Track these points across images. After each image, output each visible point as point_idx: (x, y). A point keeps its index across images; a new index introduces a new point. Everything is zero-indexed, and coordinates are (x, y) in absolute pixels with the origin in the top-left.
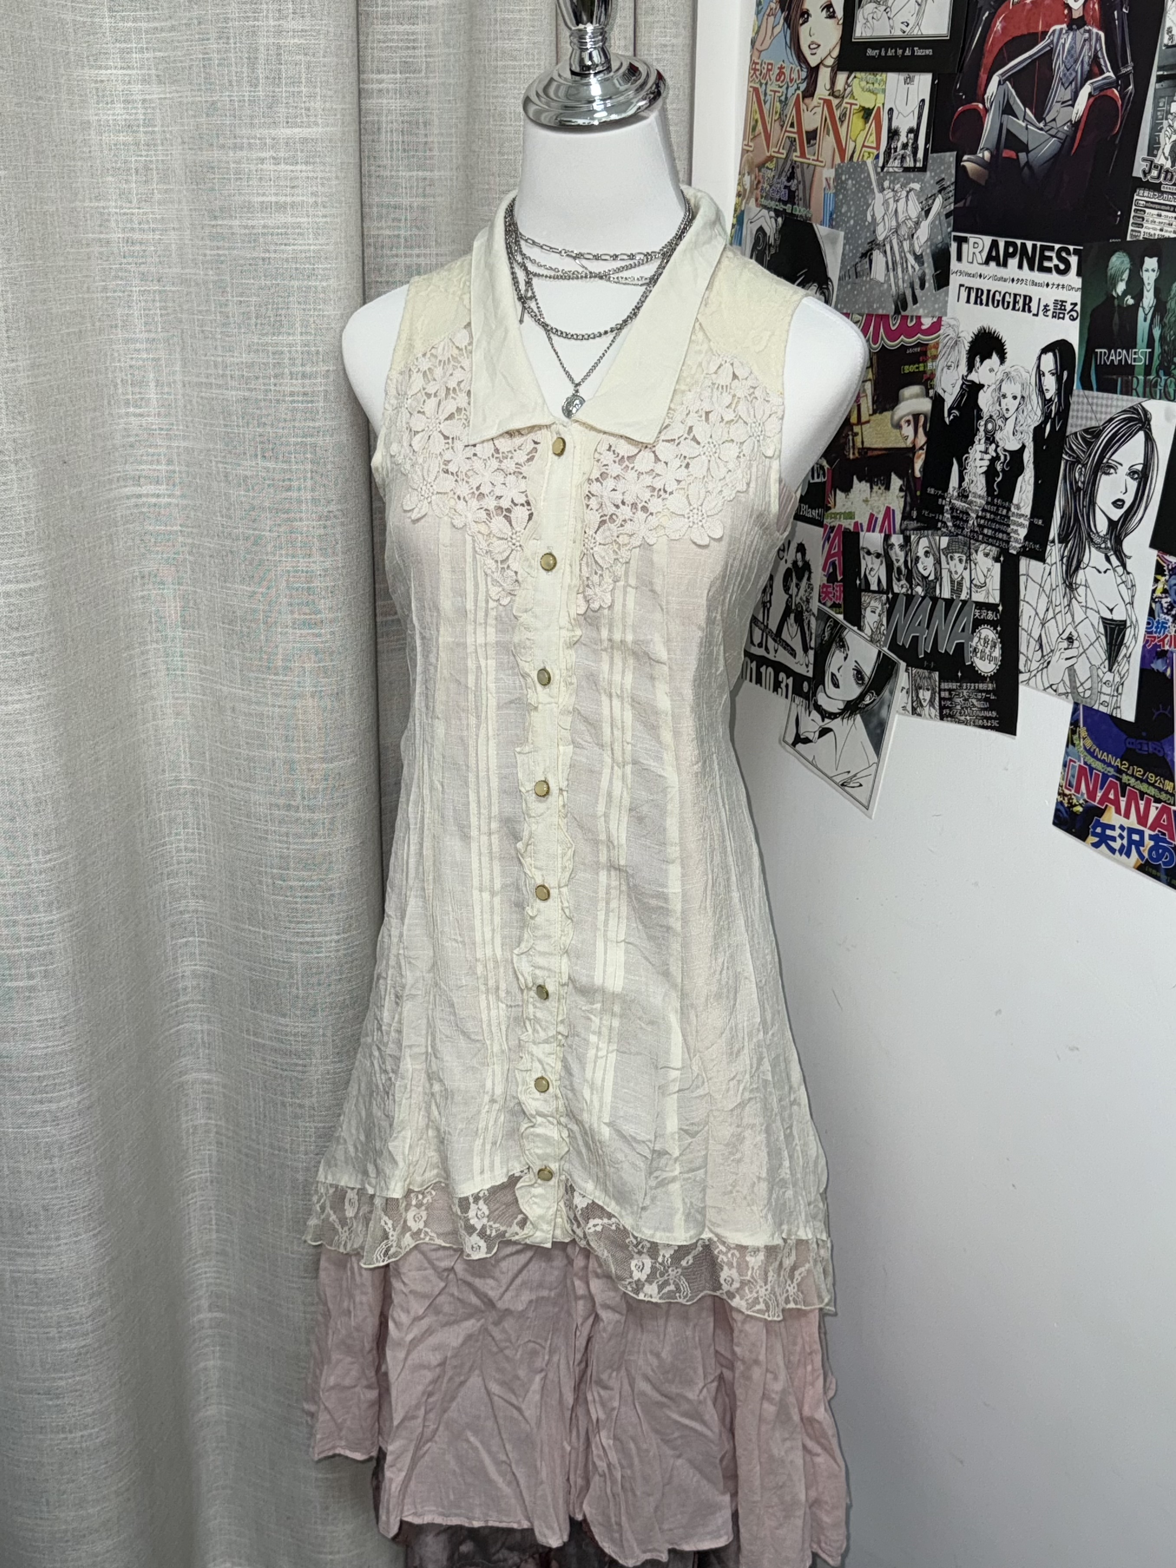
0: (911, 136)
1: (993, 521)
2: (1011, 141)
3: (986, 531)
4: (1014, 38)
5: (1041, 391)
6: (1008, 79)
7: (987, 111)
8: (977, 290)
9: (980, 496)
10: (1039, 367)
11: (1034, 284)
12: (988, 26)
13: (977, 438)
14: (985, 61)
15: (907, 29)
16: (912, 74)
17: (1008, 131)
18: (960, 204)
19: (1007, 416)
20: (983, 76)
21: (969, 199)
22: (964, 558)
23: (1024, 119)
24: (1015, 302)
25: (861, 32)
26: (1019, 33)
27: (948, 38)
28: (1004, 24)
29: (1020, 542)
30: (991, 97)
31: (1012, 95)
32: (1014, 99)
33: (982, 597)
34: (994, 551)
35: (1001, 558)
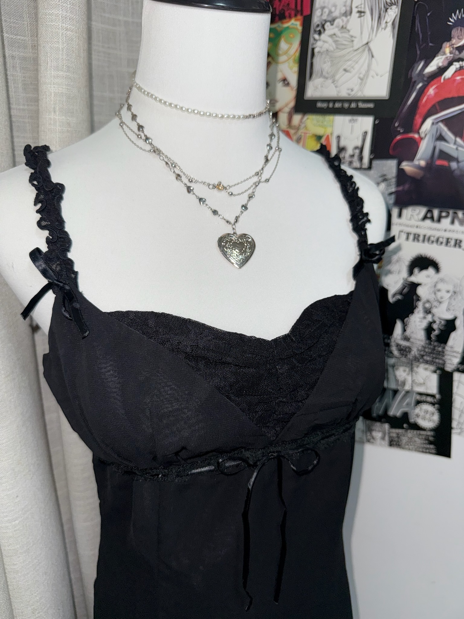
0: (357, 151)
1: (431, 353)
2: (444, 155)
3: (425, 358)
4: (445, 99)
7: (421, 139)
8: (415, 235)
9: (419, 340)
11: (463, 233)
12: (422, 92)
13: (416, 311)
15: (352, 93)
16: (355, 118)
18: (400, 188)
19: (441, 300)
20: (418, 119)
21: (407, 186)
22: (407, 370)
23: (455, 143)
24: (447, 242)
25: (311, 94)
26: (450, 96)
27: (387, 98)
28: (437, 91)
29: (454, 365)
30: (425, 131)
31: (444, 130)
32: (446, 132)
33: (422, 390)
34: (432, 368)
35: (438, 371)
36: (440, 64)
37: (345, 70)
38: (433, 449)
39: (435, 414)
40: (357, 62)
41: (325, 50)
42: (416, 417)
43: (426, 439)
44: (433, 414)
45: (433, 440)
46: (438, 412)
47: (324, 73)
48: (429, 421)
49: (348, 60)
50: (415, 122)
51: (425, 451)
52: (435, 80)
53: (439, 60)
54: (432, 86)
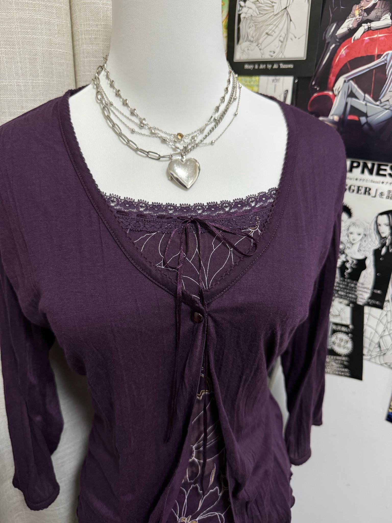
2: (355, 111)
3: (340, 293)
4: (356, 58)
5: (378, 233)
6: (352, 79)
7: (335, 96)
10: (376, 222)
11: (372, 181)
12: (335, 52)
14: (333, 70)
15: (274, 55)
16: (278, 78)
17: (352, 107)
19: (353, 242)
20: (332, 78)
23: (364, 100)
24: (358, 190)
25: (239, 56)
26: (360, 55)
27: (305, 59)
28: (348, 51)
29: (365, 299)
30: (339, 89)
31: (354, 87)
32: (356, 89)
33: (337, 320)
34: (346, 302)
35: (351, 305)
36: (351, 26)
37: (267, 34)
38: (347, 372)
39: (348, 342)
40: (277, 26)
41: (250, 15)
42: (333, 344)
43: (341, 364)
44: (347, 342)
45: (348, 364)
46: (351, 341)
47: (250, 37)
48: (344, 348)
49: (270, 25)
50: (330, 80)
51: (340, 373)
52: (346, 41)
53: (349, 22)
54: (343, 47)
